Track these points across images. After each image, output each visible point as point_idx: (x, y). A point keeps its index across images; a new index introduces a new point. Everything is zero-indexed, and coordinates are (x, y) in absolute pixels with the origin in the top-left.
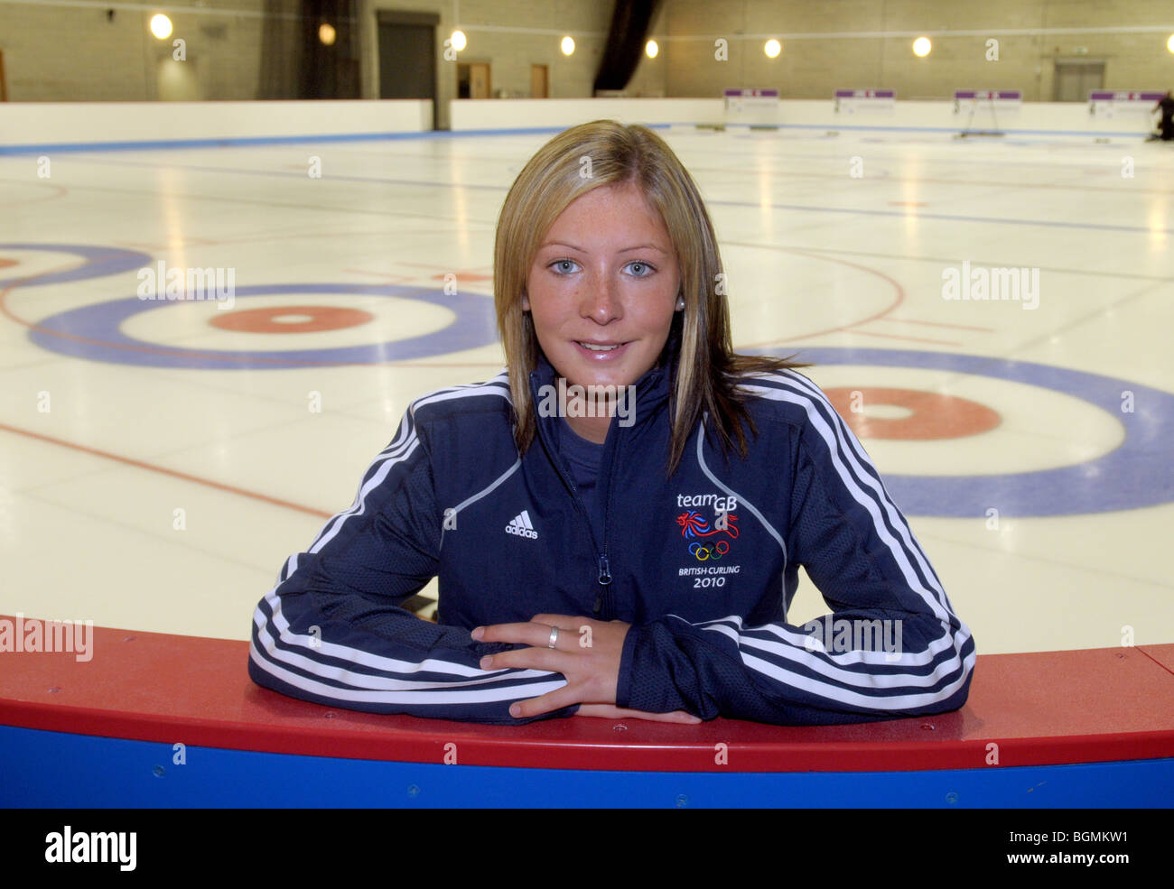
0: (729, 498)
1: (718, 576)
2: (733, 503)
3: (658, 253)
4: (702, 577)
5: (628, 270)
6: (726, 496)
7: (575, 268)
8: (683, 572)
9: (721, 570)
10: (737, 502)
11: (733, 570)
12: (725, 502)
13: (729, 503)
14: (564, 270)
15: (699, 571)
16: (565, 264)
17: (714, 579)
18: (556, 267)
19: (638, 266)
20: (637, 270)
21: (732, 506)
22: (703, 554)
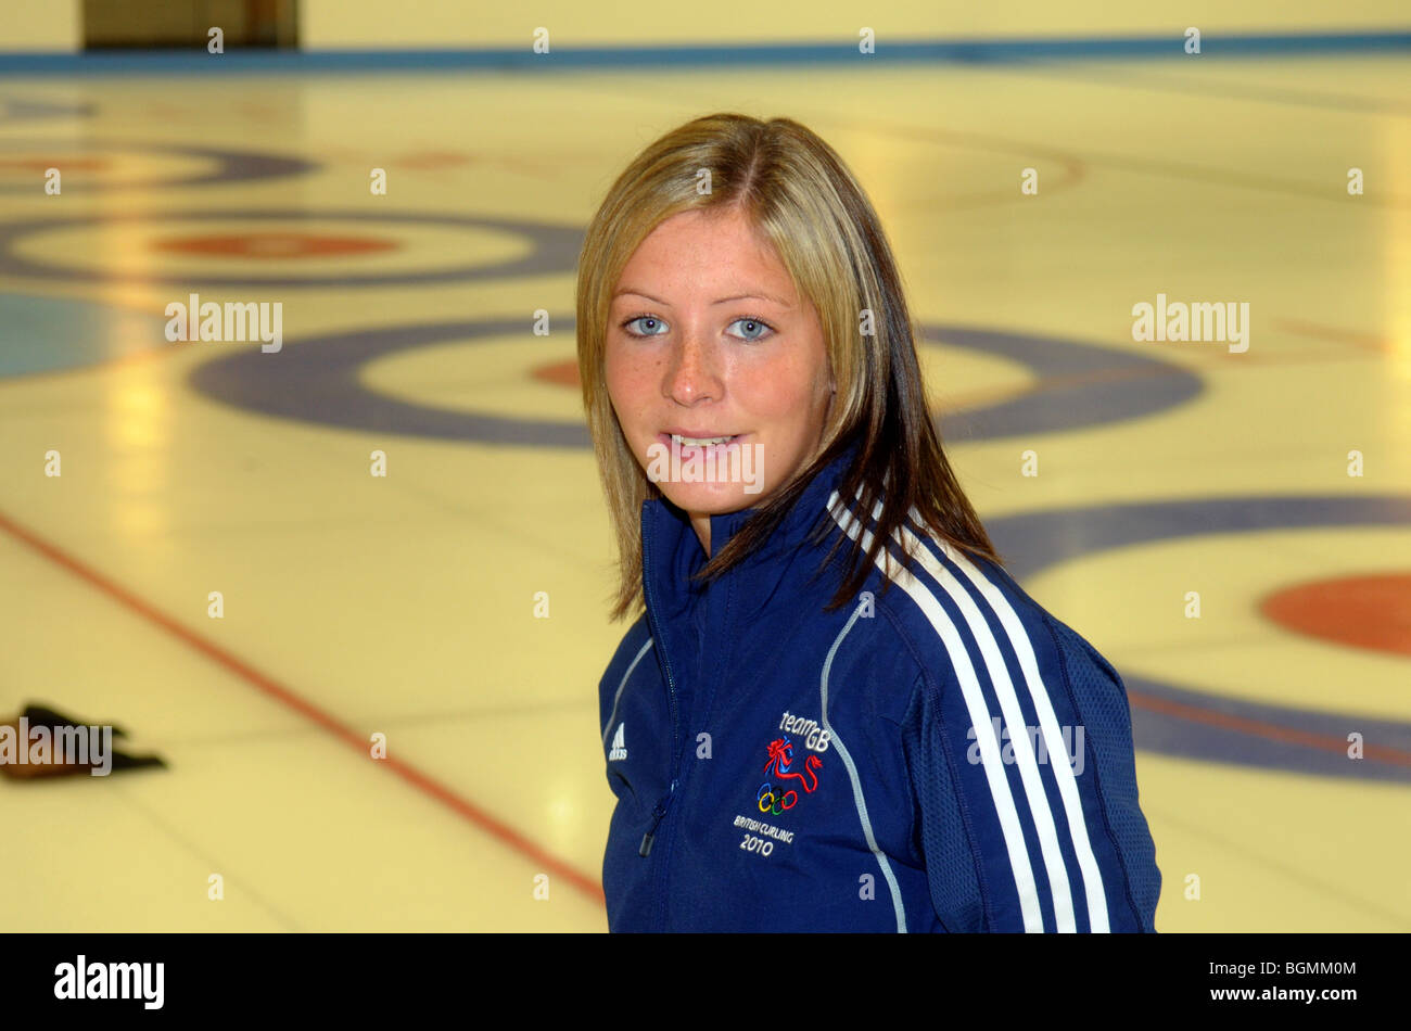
0: (824, 732)
1: (767, 838)
2: (825, 741)
3: (776, 306)
4: (753, 834)
5: (737, 330)
6: (822, 728)
7: (663, 329)
8: (739, 821)
9: (773, 831)
10: (830, 743)
11: (785, 836)
12: (817, 735)
13: (821, 740)
14: (649, 330)
15: (753, 825)
16: (650, 322)
17: (761, 841)
18: (636, 327)
19: (752, 324)
20: (751, 329)
21: (822, 745)
22: (767, 802)
